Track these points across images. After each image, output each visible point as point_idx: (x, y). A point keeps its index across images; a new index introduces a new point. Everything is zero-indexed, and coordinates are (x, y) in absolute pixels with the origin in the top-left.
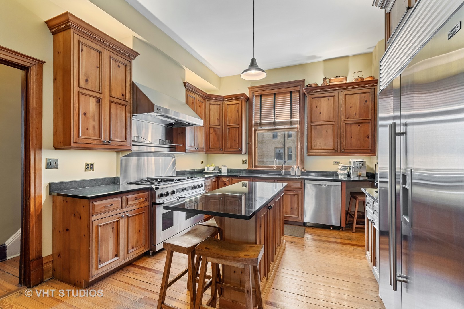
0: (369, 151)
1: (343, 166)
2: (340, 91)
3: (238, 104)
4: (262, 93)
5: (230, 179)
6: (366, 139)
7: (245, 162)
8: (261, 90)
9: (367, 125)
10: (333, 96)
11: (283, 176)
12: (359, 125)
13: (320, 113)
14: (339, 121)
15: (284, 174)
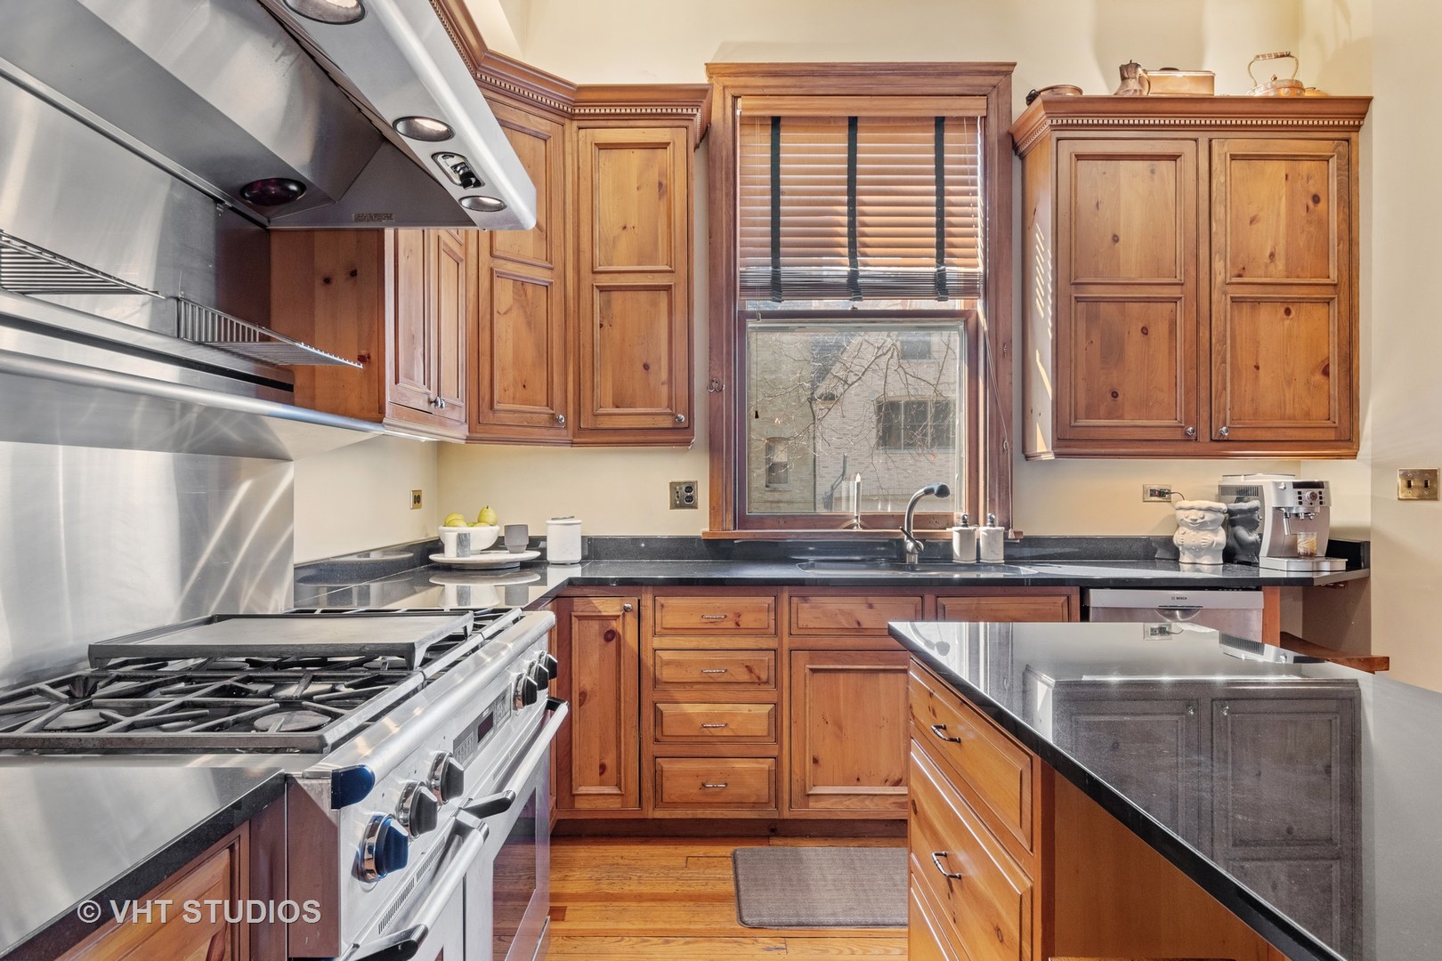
0: (1331, 435)
1: (1209, 510)
2: (1203, 138)
3: (664, 146)
4: (784, 107)
5: (647, 600)
6: (1318, 377)
7: (684, 497)
8: (784, 91)
9: (1319, 311)
10: (1174, 158)
11: (913, 568)
12: (1288, 312)
13: (1116, 239)
14: (1204, 284)
15: (915, 559)
